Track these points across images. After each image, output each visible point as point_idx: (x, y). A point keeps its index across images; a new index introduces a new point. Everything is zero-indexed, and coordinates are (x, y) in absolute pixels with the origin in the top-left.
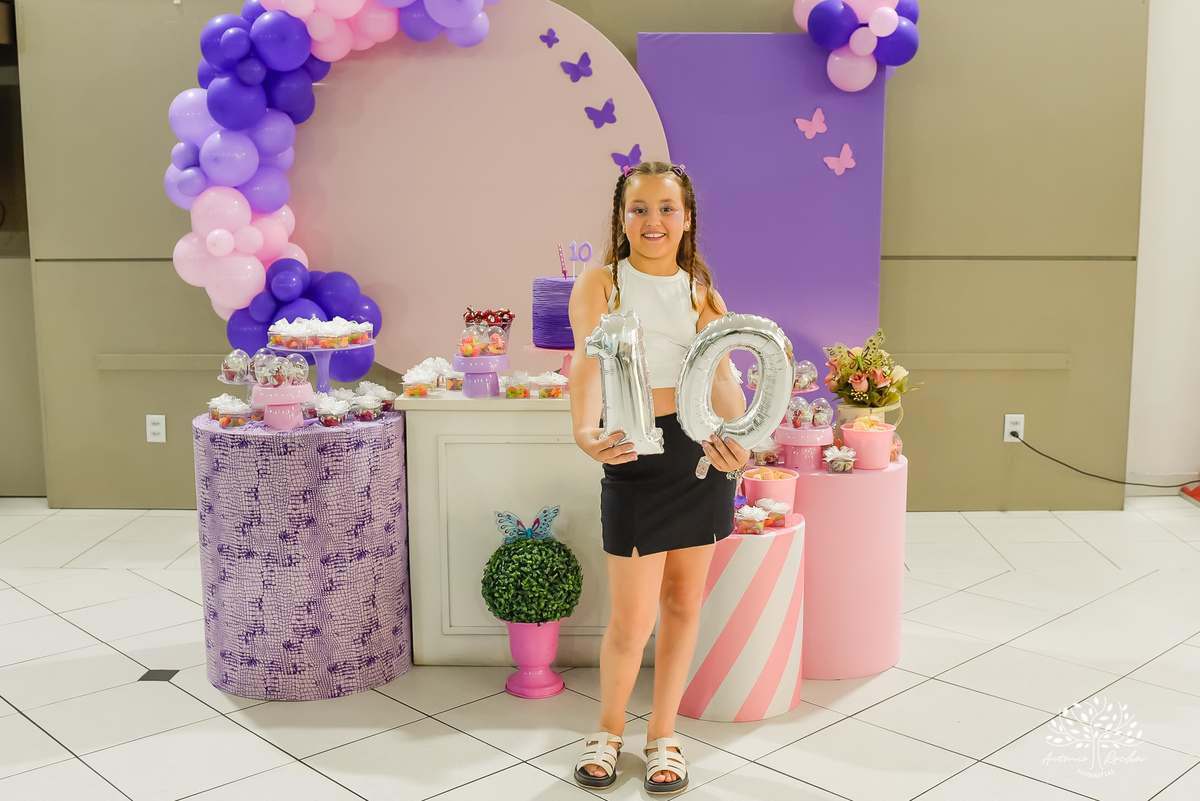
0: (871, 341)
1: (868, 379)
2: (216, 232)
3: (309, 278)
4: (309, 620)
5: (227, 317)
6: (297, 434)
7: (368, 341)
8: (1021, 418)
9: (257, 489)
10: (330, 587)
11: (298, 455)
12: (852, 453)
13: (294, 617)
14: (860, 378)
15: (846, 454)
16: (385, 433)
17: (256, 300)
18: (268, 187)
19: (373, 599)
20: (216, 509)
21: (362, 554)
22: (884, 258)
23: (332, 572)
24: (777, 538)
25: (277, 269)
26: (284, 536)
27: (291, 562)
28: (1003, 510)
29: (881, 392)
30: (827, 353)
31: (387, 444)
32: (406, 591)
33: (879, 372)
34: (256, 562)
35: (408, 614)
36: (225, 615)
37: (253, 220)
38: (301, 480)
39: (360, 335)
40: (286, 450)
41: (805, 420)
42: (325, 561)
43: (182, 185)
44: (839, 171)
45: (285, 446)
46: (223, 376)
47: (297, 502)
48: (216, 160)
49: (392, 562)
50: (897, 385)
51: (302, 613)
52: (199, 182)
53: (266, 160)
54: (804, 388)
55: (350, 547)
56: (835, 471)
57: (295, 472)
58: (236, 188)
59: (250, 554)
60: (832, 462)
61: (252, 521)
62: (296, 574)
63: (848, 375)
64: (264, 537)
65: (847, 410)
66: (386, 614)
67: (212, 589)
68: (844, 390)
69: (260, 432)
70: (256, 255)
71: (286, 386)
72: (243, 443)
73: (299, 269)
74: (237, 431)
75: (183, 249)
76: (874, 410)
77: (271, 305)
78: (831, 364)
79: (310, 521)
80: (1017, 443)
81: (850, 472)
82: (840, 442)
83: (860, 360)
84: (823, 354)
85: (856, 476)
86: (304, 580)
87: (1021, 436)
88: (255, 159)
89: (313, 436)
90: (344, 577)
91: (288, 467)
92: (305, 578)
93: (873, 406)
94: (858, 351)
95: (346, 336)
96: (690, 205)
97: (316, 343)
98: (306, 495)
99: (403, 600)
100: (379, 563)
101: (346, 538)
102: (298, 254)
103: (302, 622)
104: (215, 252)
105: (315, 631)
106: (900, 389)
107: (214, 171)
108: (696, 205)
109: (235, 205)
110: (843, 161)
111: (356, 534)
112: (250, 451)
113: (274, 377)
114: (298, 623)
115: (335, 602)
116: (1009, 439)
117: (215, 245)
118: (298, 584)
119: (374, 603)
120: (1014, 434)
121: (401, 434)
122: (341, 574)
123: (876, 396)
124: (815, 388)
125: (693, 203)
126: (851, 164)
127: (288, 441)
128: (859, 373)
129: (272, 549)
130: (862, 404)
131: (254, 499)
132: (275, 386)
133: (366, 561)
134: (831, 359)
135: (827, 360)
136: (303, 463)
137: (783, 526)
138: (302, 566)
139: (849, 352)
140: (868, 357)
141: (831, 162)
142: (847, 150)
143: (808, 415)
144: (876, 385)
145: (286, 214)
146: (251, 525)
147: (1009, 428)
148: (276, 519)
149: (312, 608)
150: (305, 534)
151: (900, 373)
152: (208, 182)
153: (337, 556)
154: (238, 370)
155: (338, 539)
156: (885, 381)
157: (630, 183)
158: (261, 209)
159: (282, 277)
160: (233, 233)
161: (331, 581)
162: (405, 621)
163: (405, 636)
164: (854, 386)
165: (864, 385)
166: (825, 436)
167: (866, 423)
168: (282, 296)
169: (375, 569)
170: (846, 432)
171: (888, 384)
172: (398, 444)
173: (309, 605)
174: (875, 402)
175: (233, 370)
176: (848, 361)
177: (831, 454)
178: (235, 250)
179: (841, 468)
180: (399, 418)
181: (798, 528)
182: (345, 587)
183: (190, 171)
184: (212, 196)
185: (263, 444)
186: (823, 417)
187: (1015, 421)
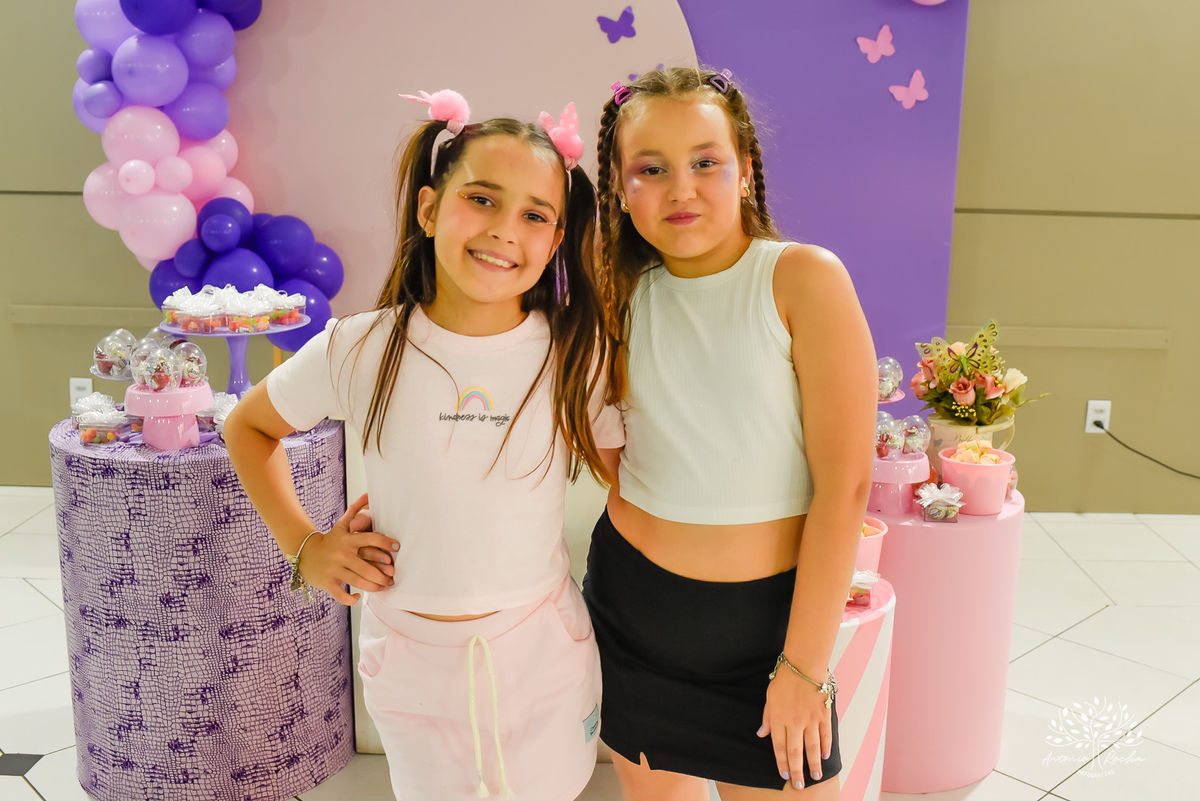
0: (981, 336)
1: (975, 388)
2: (132, 164)
3: (250, 223)
4: (203, 712)
5: (151, 268)
6: (182, 460)
7: (299, 320)
8: (1106, 405)
9: (128, 535)
10: (233, 668)
11: (185, 489)
12: (957, 495)
13: (183, 709)
14: (965, 387)
15: (950, 495)
16: (312, 454)
17: (183, 249)
18: (198, 108)
19: (295, 681)
20: (76, 556)
21: (278, 622)
22: (958, 211)
23: (236, 648)
24: (861, 627)
25: (212, 209)
26: (167, 600)
27: (177, 635)
28: (1079, 511)
29: (989, 404)
30: (921, 351)
31: (316, 469)
32: (345, 662)
33: (989, 379)
34: (129, 633)
35: (348, 688)
36: (93, 697)
37: (182, 149)
38: (190, 523)
39: (287, 313)
40: (167, 483)
41: (894, 447)
42: (226, 633)
43: (90, 102)
44: (908, 104)
45: (166, 477)
46: (96, 366)
47: (185, 554)
48: (131, 72)
49: (323, 627)
50: (1013, 394)
51: (193, 702)
52: (111, 100)
53: (199, 75)
54: (888, 396)
55: (262, 613)
56: (932, 518)
57: (181, 513)
58: (161, 108)
59: (121, 622)
60: (929, 506)
61: (124, 577)
62: (184, 651)
63: (949, 383)
64: (140, 600)
65: (946, 428)
66: (316, 696)
67: (76, 661)
68: (941, 401)
69: (131, 456)
70: (185, 193)
71: (173, 390)
72: (108, 471)
73: (239, 213)
74: (102, 453)
75: (93, 183)
76: (982, 429)
77: (201, 257)
78: (923, 364)
79: (204, 580)
80: (1100, 435)
81: (954, 521)
82: (938, 479)
83: (963, 361)
84: (916, 352)
85: (964, 527)
86: (196, 658)
87: (1106, 426)
88: (182, 74)
89: (206, 463)
90: (254, 653)
91: (171, 506)
92: (198, 657)
93: (980, 423)
94: (961, 348)
95: (266, 314)
96: (746, 145)
97: (224, 324)
98: (197, 544)
99: (341, 673)
100: (303, 630)
101: (256, 601)
102: (240, 193)
103: (194, 715)
104: (130, 189)
105: (213, 727)
106: (1015, 400)
107: (129, 86)
108: (759, 147)
109: (158, 131)
110: (912, 92)
111: (270, 595)
112: (118, 482)
113: (154, 377)
114: (189, 716)
115: (241, 688)
116: (1091, 429)
117: (128, 180)
118: (189, 665)
119: (297, 685)
120: (1098, 424)
121: (338, 452)
122: (249, 650)
123: (984, 411)
124: (899, 396)
125: (754, 142)
126: (923, 95)
127: (170, 469)
128: (963, 379)
129: (150, 617)
130: (967, 421)
131: (124, 548)
132: (156, 390)
133: (286, 630)
134: (926, 358)
135: (919, 359)
136: (192, 500)
137: (866, 605)
138: (193, 641)
139: (950, 351)
140: (976, 358)
141: (898, 92)
142: (918, 78)
143: (899, 440)
144: (985, 396)
145: (225, 141)
146: (121, 583)
147: (1092, 417)
148: (154, 578)
149: (209, 695)
150: (196, 597)
151: (1015, 378)
152: (122, 100)
153: (243, 625)
154: (117, 359)
155: (245, 603)
156: (999, 390)
157: (626, 117)
158: (192, 136)
159: (215, 221)
160: (154, 165)
161: (235, 660)
162: (344, 700)
163: (344, 718)
164: (957, 397)
165: (971, 397)
166: (919, 469)
167: (975, 450)
168: (214, 245)
169: (299, 640)
170: (948, 463)
171: (1000, 394)
172: (332, 467)
173: (204, 693)
174: (984, 418)
175: (109, 360)
176: (948, 362)
177: (929, 495)
178: (156, 186)
179: (942, 515)
180: (334, 431)
181: (886, 608)
182: (255, 667)
183: (100, 86)
184: (127, 117)
185: (135, 473)
186: (919, 442)
187: (1100, 408)
